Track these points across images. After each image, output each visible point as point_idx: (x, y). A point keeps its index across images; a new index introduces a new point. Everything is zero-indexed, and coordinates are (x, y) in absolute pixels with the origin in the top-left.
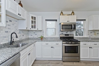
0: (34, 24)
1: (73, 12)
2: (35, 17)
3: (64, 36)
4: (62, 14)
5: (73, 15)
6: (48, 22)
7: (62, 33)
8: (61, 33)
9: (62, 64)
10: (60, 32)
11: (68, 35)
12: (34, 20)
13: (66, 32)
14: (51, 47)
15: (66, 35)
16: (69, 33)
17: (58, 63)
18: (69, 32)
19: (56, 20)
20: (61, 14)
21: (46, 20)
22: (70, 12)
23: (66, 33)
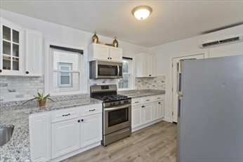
0: (12, 56)
1: (115, 41)
2: (18, 33)
3: (100, 90)
4: (96, 40)
5: (115, 48)
6: (57, 53)
7: (95, 83)
8: (92, 82)
9: (105, 152)
10: (90, 80)
11: (107, 87)
12: (12, 42)
13: (103, 80)
14: (79, 121)
15: (103, 87)
16: (107, 83)
17: (97, 155)
18: (108, 80)
19: (81, 52)
20: (94, 40)
21: (51, 46)
22: (111, 41)
23: (103, 82)
